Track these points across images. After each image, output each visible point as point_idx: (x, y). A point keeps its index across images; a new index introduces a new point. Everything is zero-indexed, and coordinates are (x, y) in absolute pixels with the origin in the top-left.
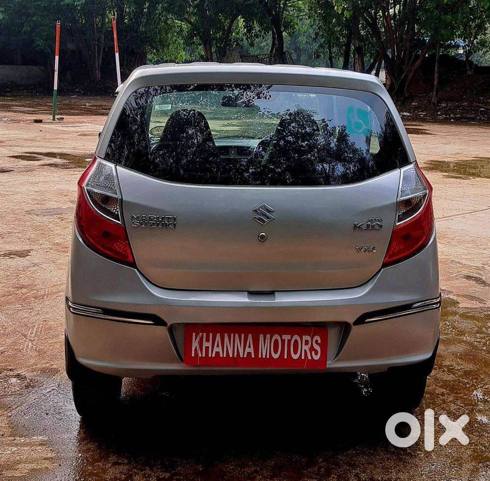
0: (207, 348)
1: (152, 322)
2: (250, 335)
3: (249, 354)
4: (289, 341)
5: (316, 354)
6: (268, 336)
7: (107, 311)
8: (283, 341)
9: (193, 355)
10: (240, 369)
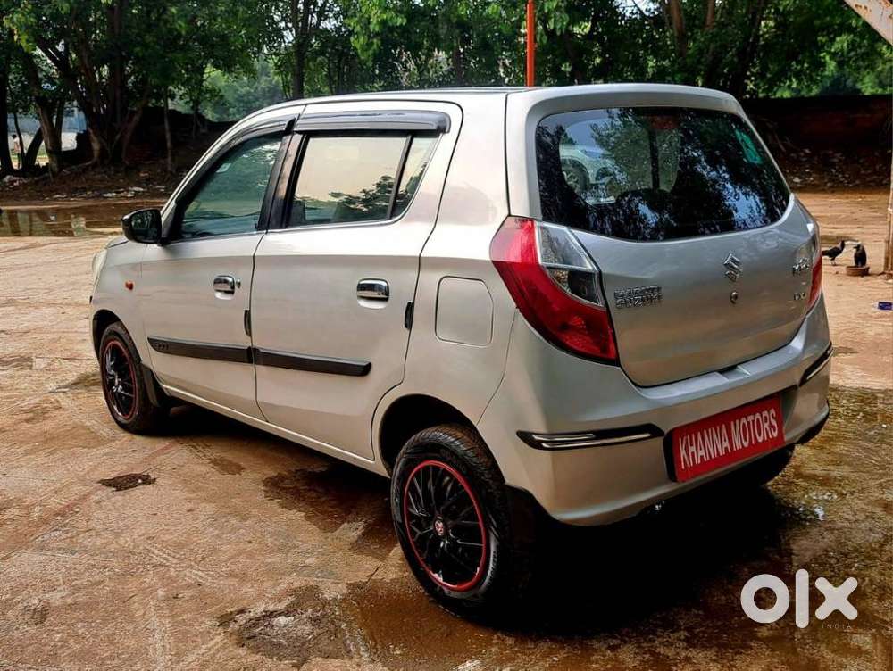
0: (693, 453)
1: (648, 435)
2: (724, 426)
3: (726, 448)
4: (753, 421)
5: (774, 431)
6: (737, 422)
7: (600, 434)
8: (749, 423)
9: (683, 467)
10: (722, 469)
